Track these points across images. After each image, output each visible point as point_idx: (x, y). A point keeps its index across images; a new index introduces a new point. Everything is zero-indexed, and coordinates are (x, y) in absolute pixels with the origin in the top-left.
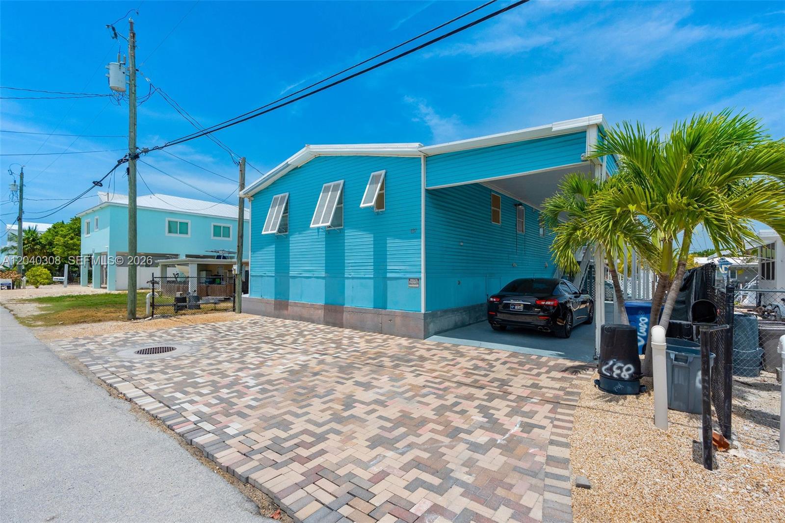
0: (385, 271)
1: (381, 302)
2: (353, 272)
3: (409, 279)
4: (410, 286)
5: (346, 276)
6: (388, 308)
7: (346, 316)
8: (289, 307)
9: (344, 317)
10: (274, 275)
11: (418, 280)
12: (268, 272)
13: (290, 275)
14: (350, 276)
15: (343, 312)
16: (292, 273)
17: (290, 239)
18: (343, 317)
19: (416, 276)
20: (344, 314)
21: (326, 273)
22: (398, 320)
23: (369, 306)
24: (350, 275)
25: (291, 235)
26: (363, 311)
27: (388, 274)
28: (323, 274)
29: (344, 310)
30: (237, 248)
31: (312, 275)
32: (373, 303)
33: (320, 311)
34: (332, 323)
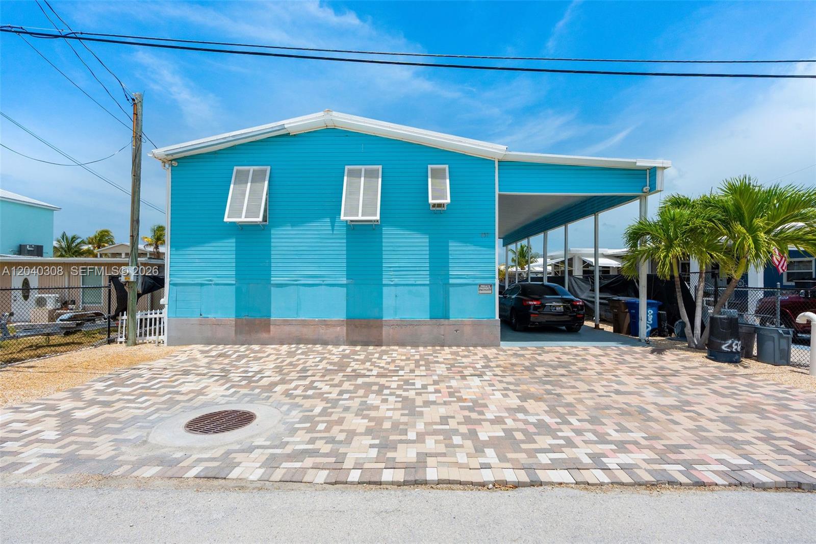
0: (447, 276)
1: (440, 311)
2: (396, 278)
3: (480, 286)
4: (481, 292)
5: (384, 282)
6: (450, 317)
7: (386, 331)
8: (272, 327)
9: (384, 333)
10: (234, 282)
11: (491, 286)
12: (218, 277)
13: (272, 282)
14: (392, 283)
15: (382, 326)
16: (274, 280)
17: (272, 232)
18: (381, 333)
19: (489, 281)
20: (384, 329)
21: (347, 279)
22: (468, 330)
23: (425, 316)
24: (392, 281)
25: (274, 226)
26: (415, 323)
27: (450, 280)
28: (344, 281)
29: (384, 323)
30: (129, 238)
31: (321, 282)
32: (428, 313)
33: (339, 328)
34: (362, 342)
